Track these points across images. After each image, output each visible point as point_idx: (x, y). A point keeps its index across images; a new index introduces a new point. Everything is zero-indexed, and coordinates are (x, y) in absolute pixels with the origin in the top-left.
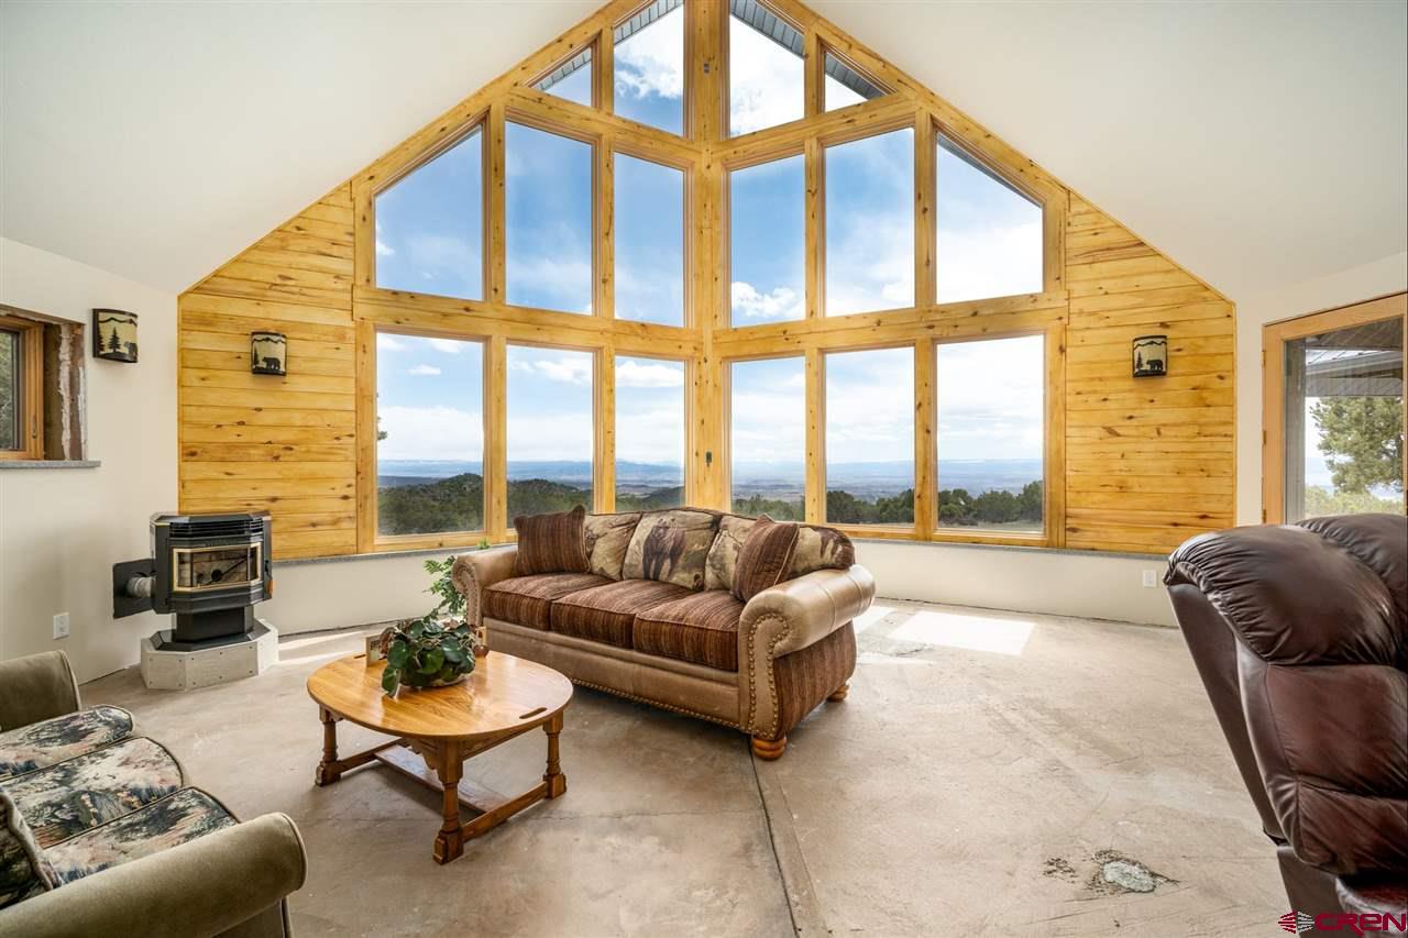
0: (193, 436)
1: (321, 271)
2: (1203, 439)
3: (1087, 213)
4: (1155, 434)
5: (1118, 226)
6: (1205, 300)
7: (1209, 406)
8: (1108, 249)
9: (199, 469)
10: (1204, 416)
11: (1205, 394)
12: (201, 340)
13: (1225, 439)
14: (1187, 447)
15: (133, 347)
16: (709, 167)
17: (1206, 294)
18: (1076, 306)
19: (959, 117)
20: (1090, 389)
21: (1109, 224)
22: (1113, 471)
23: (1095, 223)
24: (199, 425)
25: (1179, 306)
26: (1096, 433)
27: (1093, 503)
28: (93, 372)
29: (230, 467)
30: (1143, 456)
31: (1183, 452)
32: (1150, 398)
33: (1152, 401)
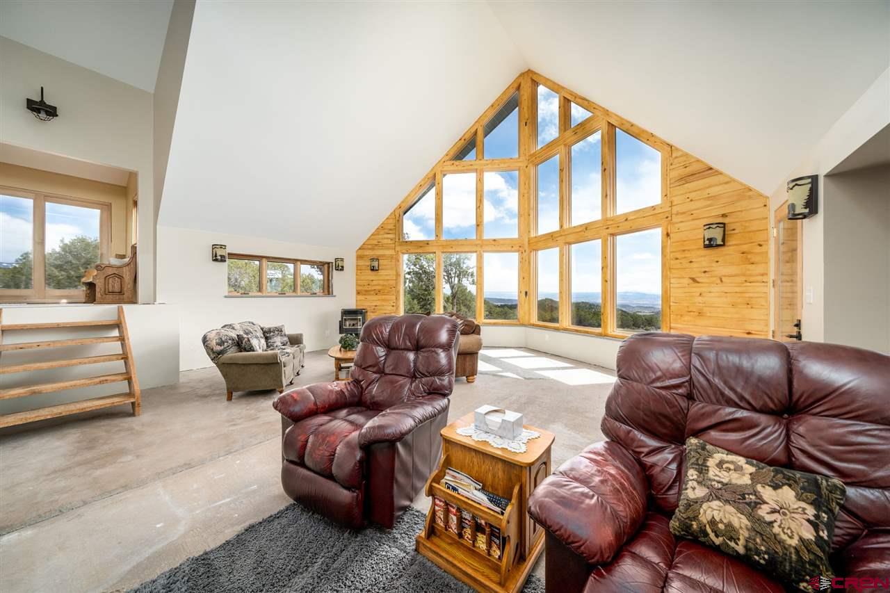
0: (360, 288)
1: (388, 238)
2: (749, 284)
3: (681, 156)
4: (719, 281)
5: (698, 161)
6: (750, 197)
7: (753, 264)
8: (692, 175)
9: (360, 297)
10: (749, 270)
11: (749, 256)
12: (362, 263)
13: (763, 284)
14: (737, 289)
15: (342, 267)
16: (527, 167)
17: (751, 193)
18: (675, 209)
19: (618, 119)
20: (683, 256)
21: (693, 160)
22: (695, 303)
23: (685, 161)
24: (361, 285)
25: (733, 203)
26: (686, 281)
27: (684, 321)
28: (335, 274)
29: (366, 297)
30: (712, 294)
31: (736, 292)
32: (716, 260)
33: (717, 262)
